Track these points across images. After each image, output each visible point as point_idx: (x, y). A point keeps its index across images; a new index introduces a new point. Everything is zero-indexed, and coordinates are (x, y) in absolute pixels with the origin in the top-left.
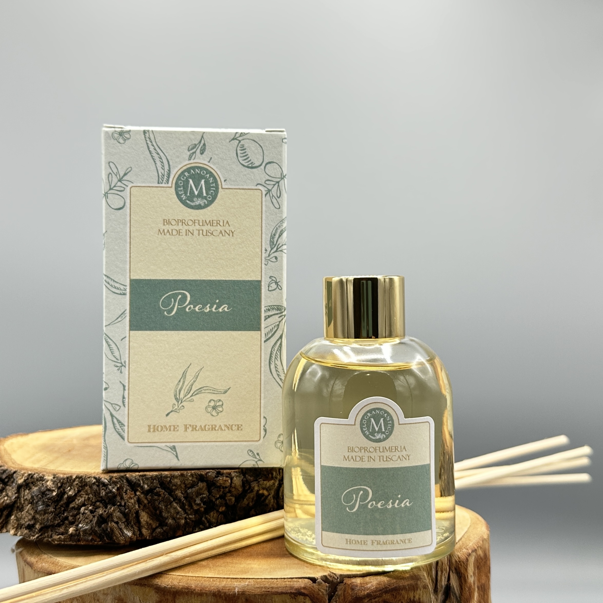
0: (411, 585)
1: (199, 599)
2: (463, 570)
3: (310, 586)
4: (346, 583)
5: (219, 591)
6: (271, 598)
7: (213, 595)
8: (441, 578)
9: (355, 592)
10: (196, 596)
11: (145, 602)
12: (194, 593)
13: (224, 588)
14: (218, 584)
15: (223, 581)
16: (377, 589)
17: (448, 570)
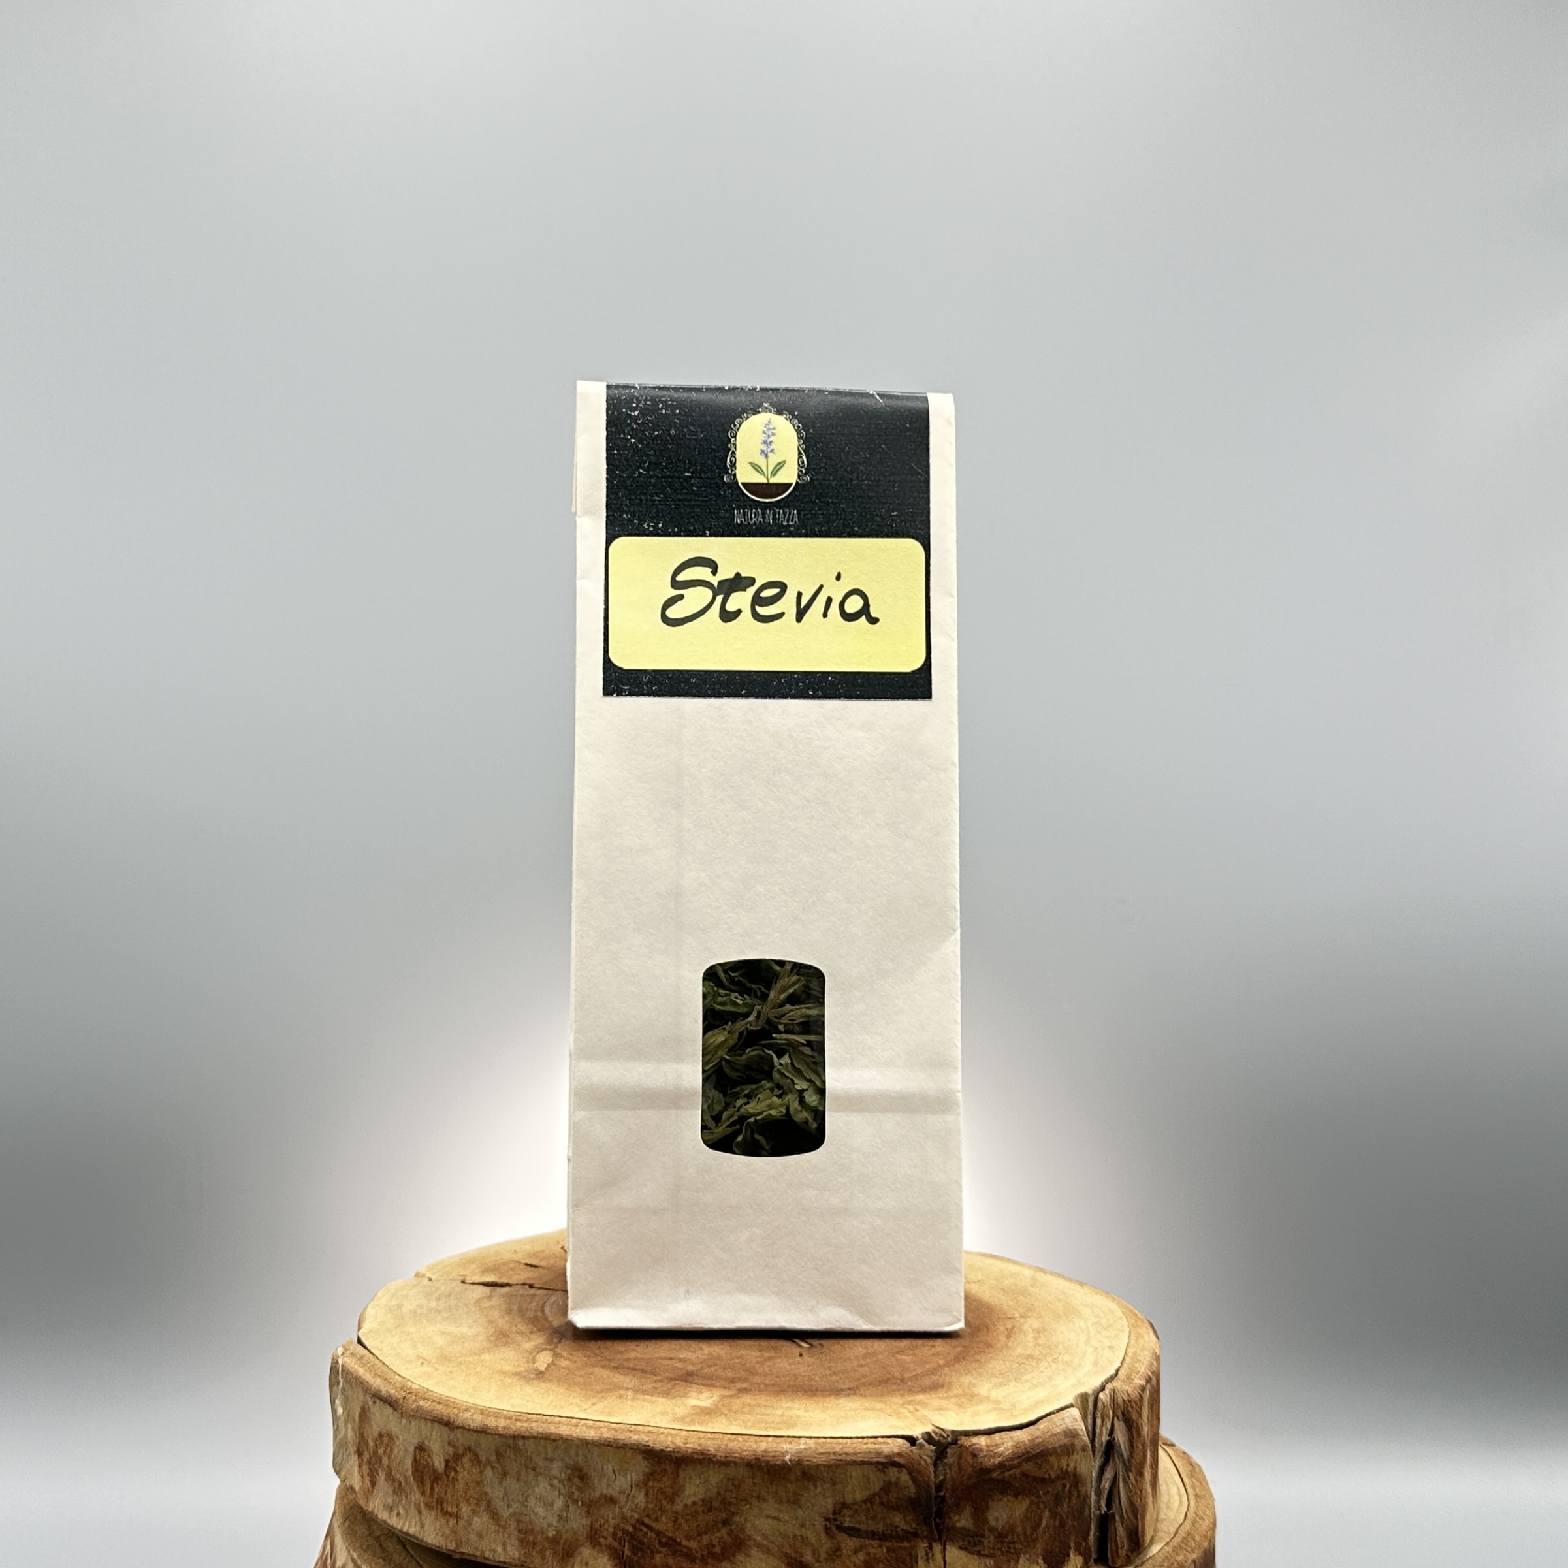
0: (1064, 1447)
1: (722, 1472)
2: (1133, 1416)
3: (907, 1451)
4: (962, 1445)
5: (757, 1459)
6: (844, 1471)
7: (746, 1465)
8: (1101, 1430)
9: (980, 1460)
10: (716, 1466)
11: (623, 1476)
12: (713, 1461)
13: (765, 1454)
14: (754, 1446)
15: (761, 1441)
16: (1014, 1454)
17: (1111, 1416)
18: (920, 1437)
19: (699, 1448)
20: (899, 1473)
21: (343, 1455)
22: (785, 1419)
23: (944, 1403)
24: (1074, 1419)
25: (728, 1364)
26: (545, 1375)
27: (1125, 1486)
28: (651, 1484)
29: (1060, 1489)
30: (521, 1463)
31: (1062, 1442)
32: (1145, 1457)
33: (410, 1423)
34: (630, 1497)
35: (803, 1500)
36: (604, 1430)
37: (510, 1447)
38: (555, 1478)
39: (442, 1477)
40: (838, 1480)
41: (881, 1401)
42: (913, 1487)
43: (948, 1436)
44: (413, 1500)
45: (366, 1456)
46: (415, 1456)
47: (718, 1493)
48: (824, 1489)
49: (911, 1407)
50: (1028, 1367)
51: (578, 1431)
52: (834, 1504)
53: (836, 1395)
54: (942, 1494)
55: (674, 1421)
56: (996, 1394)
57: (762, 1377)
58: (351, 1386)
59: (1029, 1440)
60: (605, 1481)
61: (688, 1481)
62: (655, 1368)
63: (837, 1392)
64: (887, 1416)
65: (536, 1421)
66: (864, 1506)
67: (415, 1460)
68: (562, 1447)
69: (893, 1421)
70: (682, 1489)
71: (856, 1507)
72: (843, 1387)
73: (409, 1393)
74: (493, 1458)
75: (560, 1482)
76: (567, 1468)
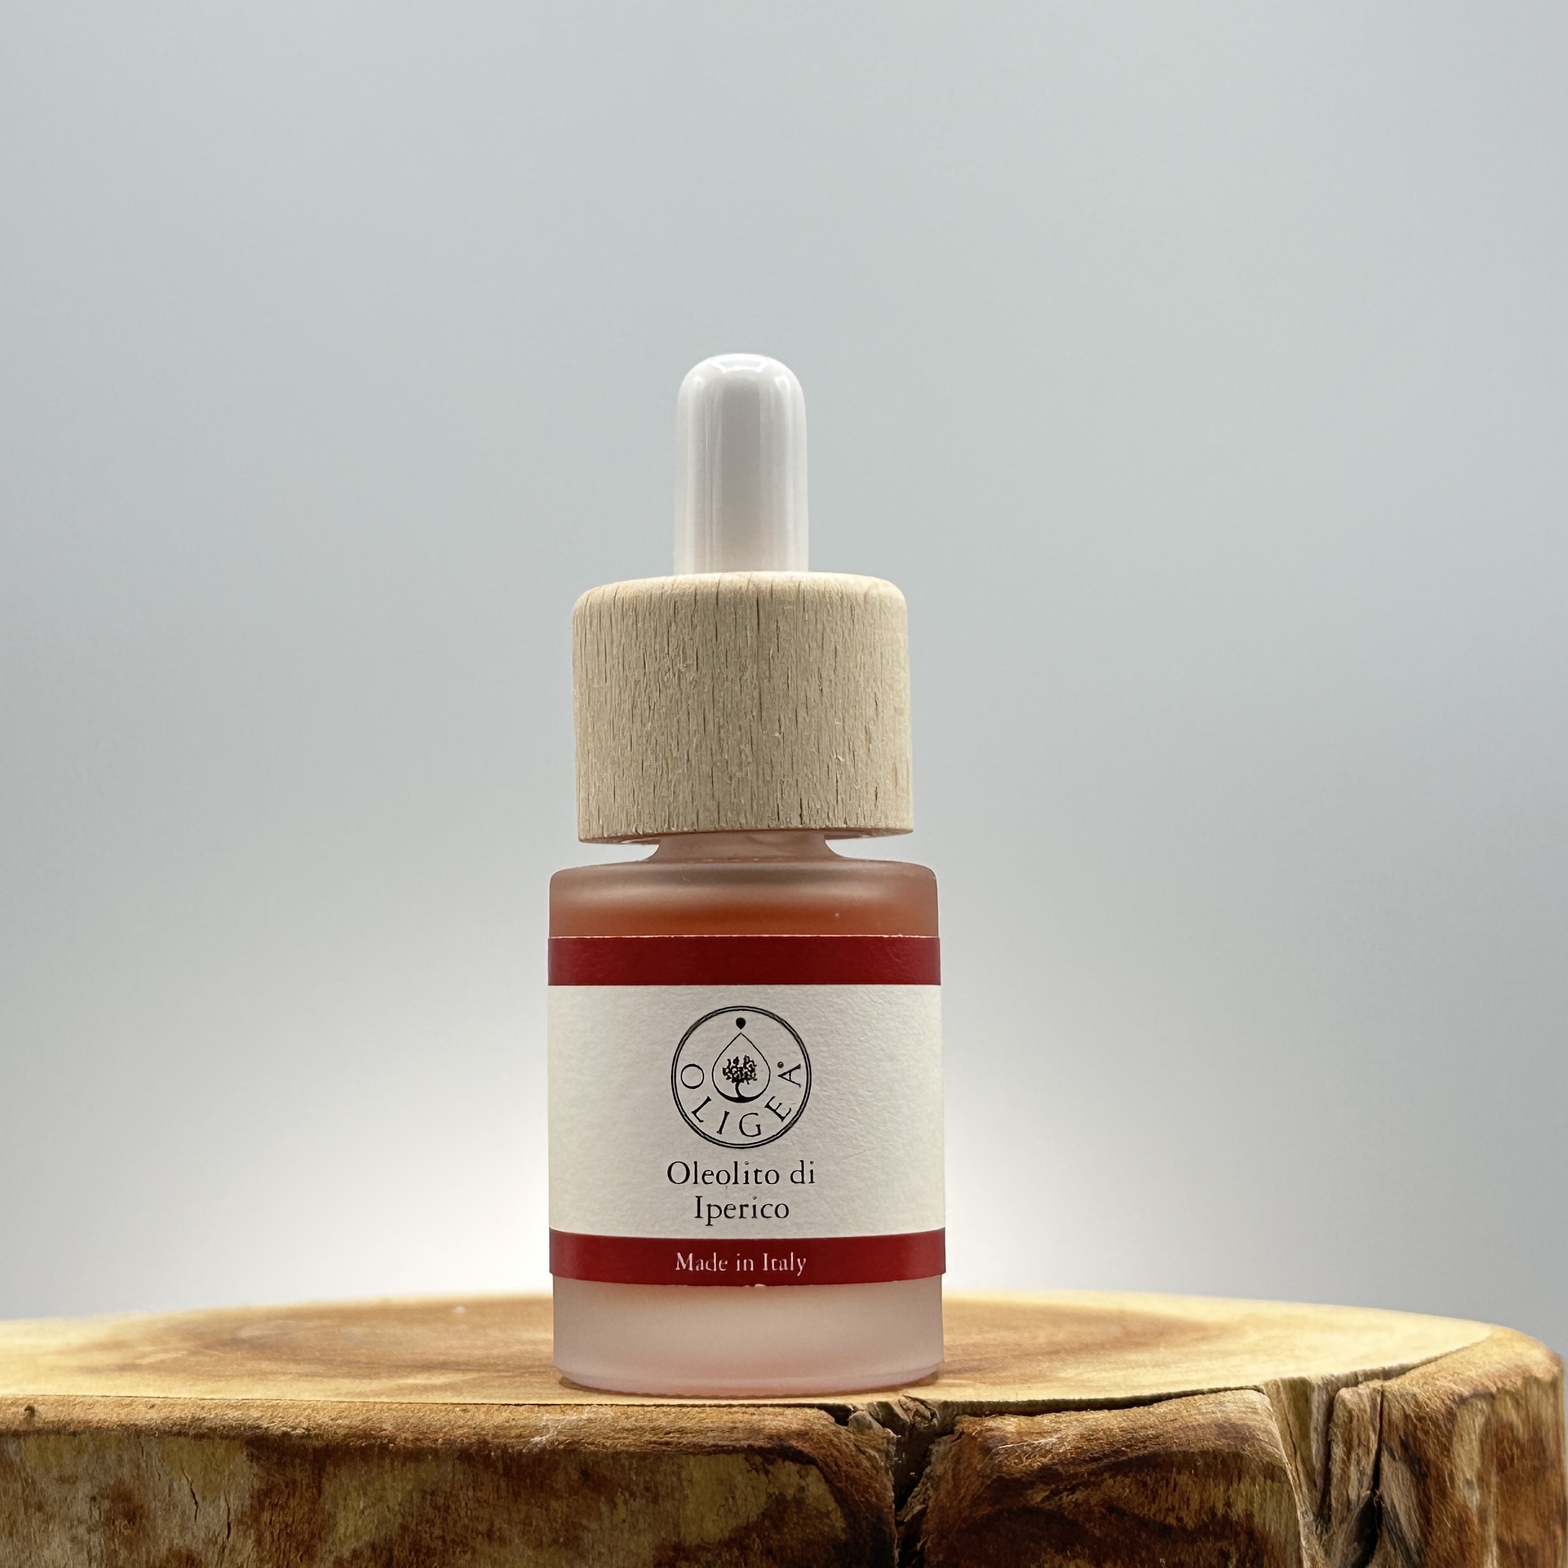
0: (1215, 1457)
1: (410, 1476)
2: (1432, 1452)
3: (825, 1431)
4: (963, 1433)
5: (483, 1443)
6: (675, 1468)
7: (458, 1458)
8: (1347, 1474)
9: (1000, 1460)
10: (397, 1463)
11: (212, 1502)
12: (390, 1452)
14: (482, 1417)
16: (1077, 1453)
17: (1374, 1447)
18: (861, 1407)
19: (363, 1425)
20: (801, 1477)
24: (1256, 1414)
28: (266, 1517)
29: (1214, 1561)
30: (15, 1497)
31: (1209, 1445)
34: (227, 1552)
35: (587, 1538)
40: (663, 1491)
43: (933, 1415)
47: (404, 1528)
48: (633, 1513)
51: (126, 1412)
52: (657, 1548)
54: (917, 1547)
56: (1087, 1376)
60: (176, 1520)
61: (341, 1503)
66: (727, 1556)
68: (91, 1445)
70: (329, 1522)
71: (709, 1557)
75: (89, 1530)
76: (102, 1496)
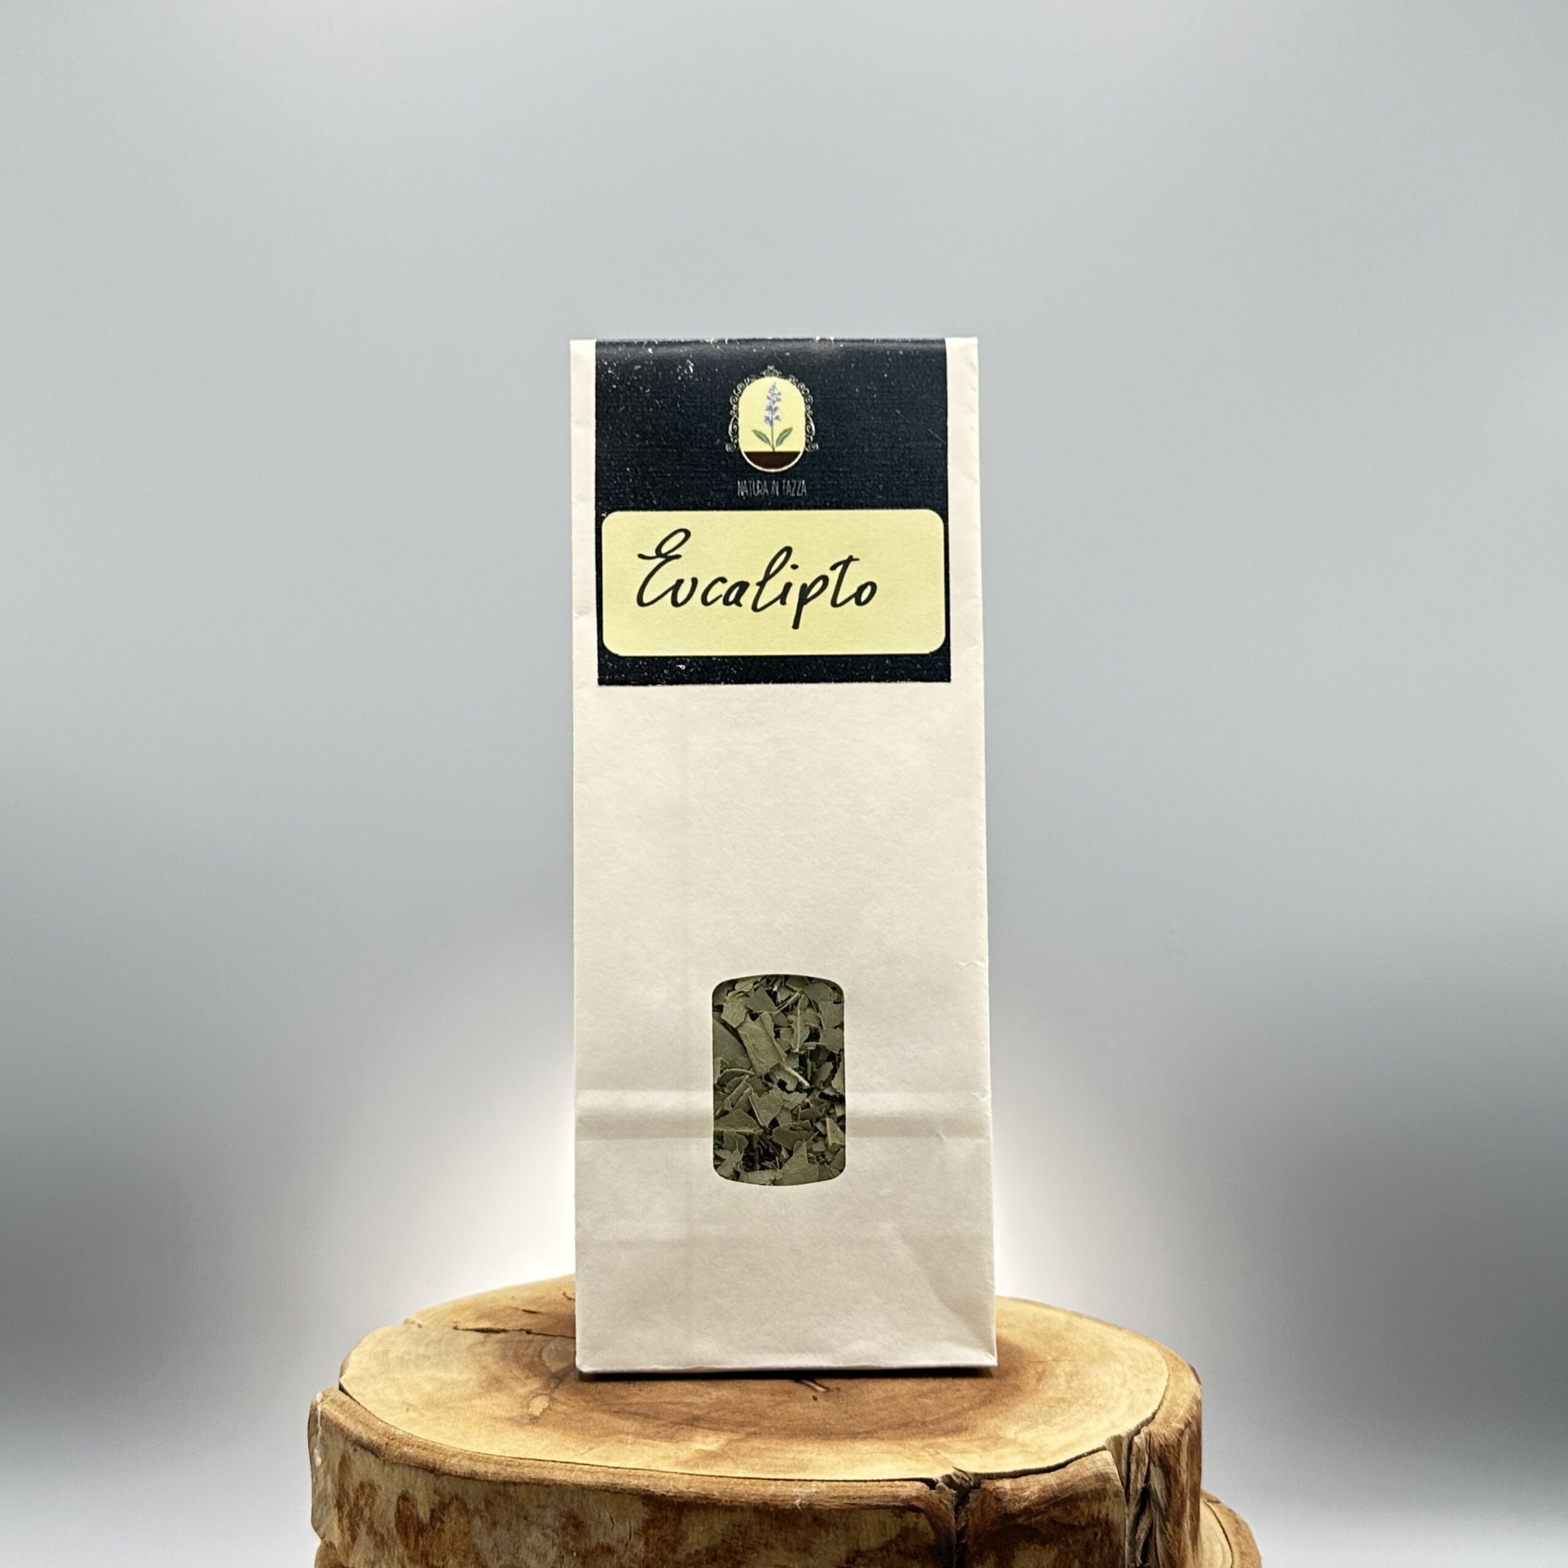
0: (1095, 1492)
1: (727, 1518)
2: (1171, 1461)
3: (926, 1494)
4: (985, 1489)
5: (765, 1504)
6: (858, 1515)
7: (753, 1510)
8: (1136, 1477)
9: (1004, 1505)
10: (721, 1512)
11: (621, 1524)
12: (717, 1506)
13: (773, 1498)
14: (762, 1489)
15: (770, 1485)
16: (1040, 1499)
17: (1147, 1461)
18: (940, 1480)
19: (703, 1493)
20: (917, 1518)
21: (322, 1509)
22: (795, 1462)
23: (967, 1446)
24: (1106, 1462)
25: (737, 1408)
26: (540, 1420)
27: (1161, 1538)
28: (651, 1531)
29: (1091, 1537)
30: (511, 1512)
31: (1092, 1487)
32: (1183, 1505)
33: (393, 1471)
34: (629, 1546)
35: (814, 1548)
36: (601, 1475)
37: (500, 1495)
38: (549, 1527)
39: (427, 1528)
40: (852, 1526)
41: (900, 1445)
42: (933, 1533)
43: (970, 1479)
44: (396, 1554)
45: (346, 1509)
46: (398, 1506)
47: (723, 1541)
48: (836, 1536)
49: (931, 1451)
50: (1058, 1410)
51: (573, 1475)
52: (848, 1552)
53: (852, 1438)
54: (964, 1541)
55: (676, 1465)
56: (1023, 1437)
57: (773, 1421)
58: (331, 1433)
59: (1057, 1484)
60: (602, 1529)
61: (690, 1527)
62: (658, 1413)
63: (854, 1436)
64: (905, 1460)
65: (528, 1466)
66: (880, 1554)
67: (398, 1510)
68: (556, 1492)
69: (912, 1464)
70: (684, 1537)
71: (872, 1555)
72: (860, 1430)
73: (393, 1439)
74: (482, 1507)
75: (553, 1531)
76: (561, 1516)
